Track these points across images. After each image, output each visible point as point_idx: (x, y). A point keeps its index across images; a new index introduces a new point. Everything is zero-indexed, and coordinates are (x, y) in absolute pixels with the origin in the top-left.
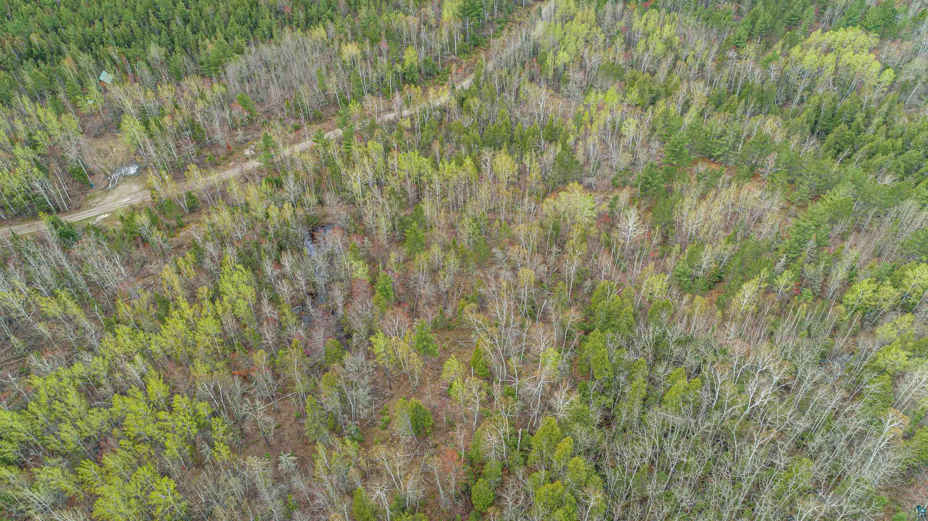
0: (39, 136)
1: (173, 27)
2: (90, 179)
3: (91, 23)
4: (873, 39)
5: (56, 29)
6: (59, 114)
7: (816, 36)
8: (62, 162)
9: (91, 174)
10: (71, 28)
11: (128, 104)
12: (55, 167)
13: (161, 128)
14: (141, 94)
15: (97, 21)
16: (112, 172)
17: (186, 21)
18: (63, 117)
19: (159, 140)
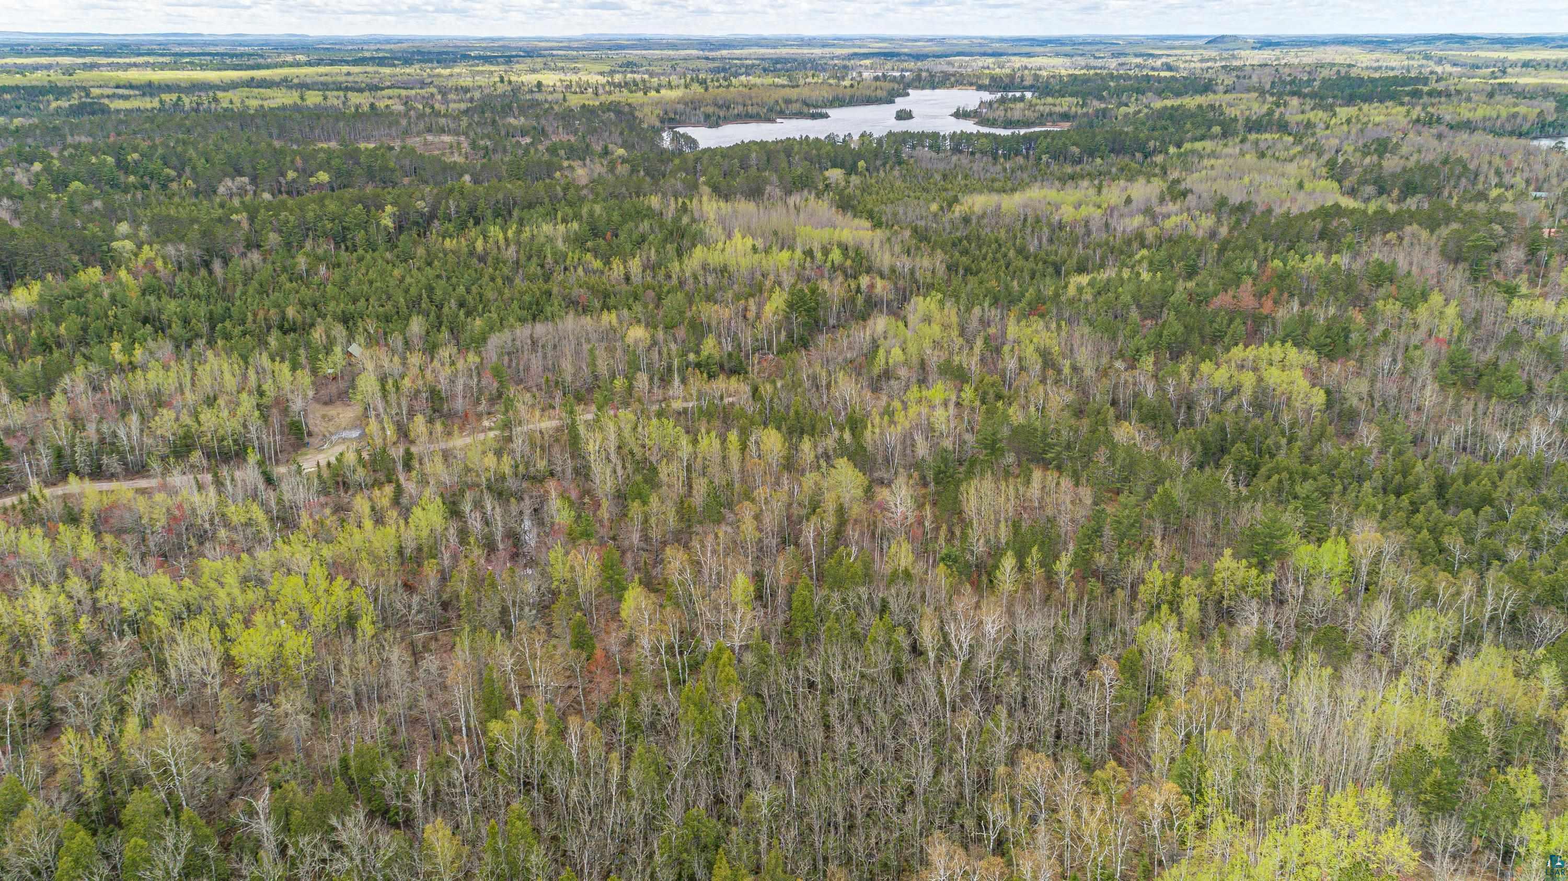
0: (268, 386)
1: (446, 310)
2: (307, 439)
3: (355, 301)
4: (1310, 357)
5: (315, 306)
6: (294, 369)
7: (1238, 352)
8: (285, 411)
9: (310, 434)
10: (333, 304)
11: (370, 366)
12: (275, 417)
13: (398, 389)
14: (387, 360)
15: (363, 300)
16: (331, 434)
17: (461, 305)
18: (299, 372)
19: (392, 397)
